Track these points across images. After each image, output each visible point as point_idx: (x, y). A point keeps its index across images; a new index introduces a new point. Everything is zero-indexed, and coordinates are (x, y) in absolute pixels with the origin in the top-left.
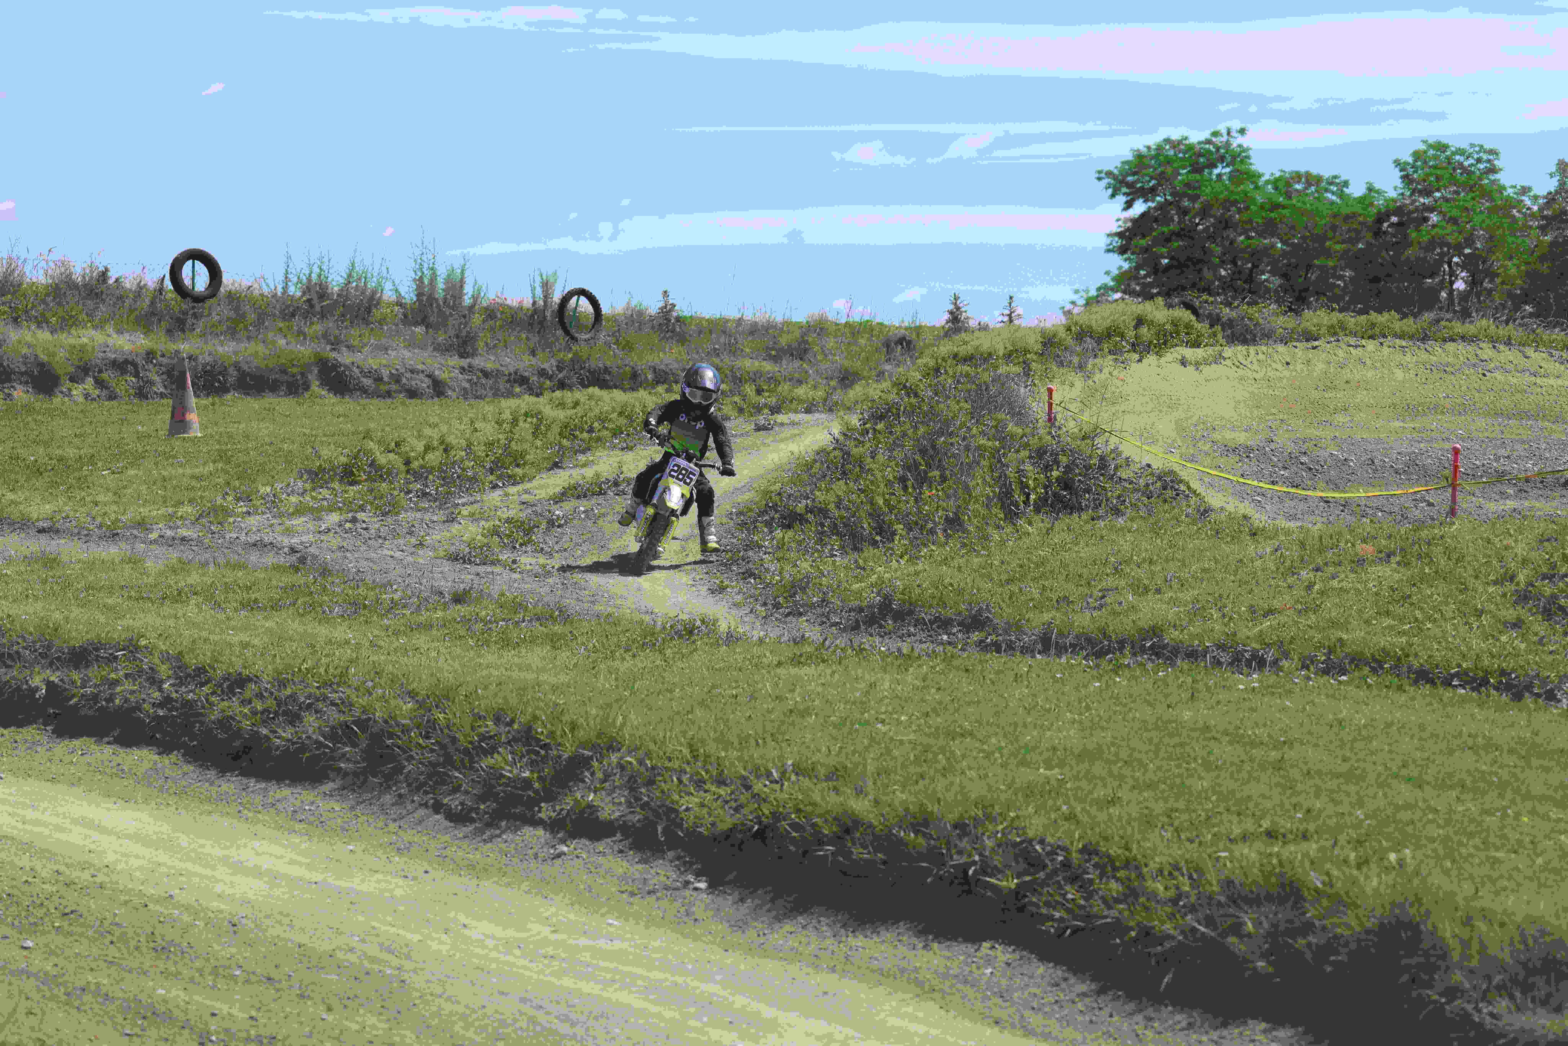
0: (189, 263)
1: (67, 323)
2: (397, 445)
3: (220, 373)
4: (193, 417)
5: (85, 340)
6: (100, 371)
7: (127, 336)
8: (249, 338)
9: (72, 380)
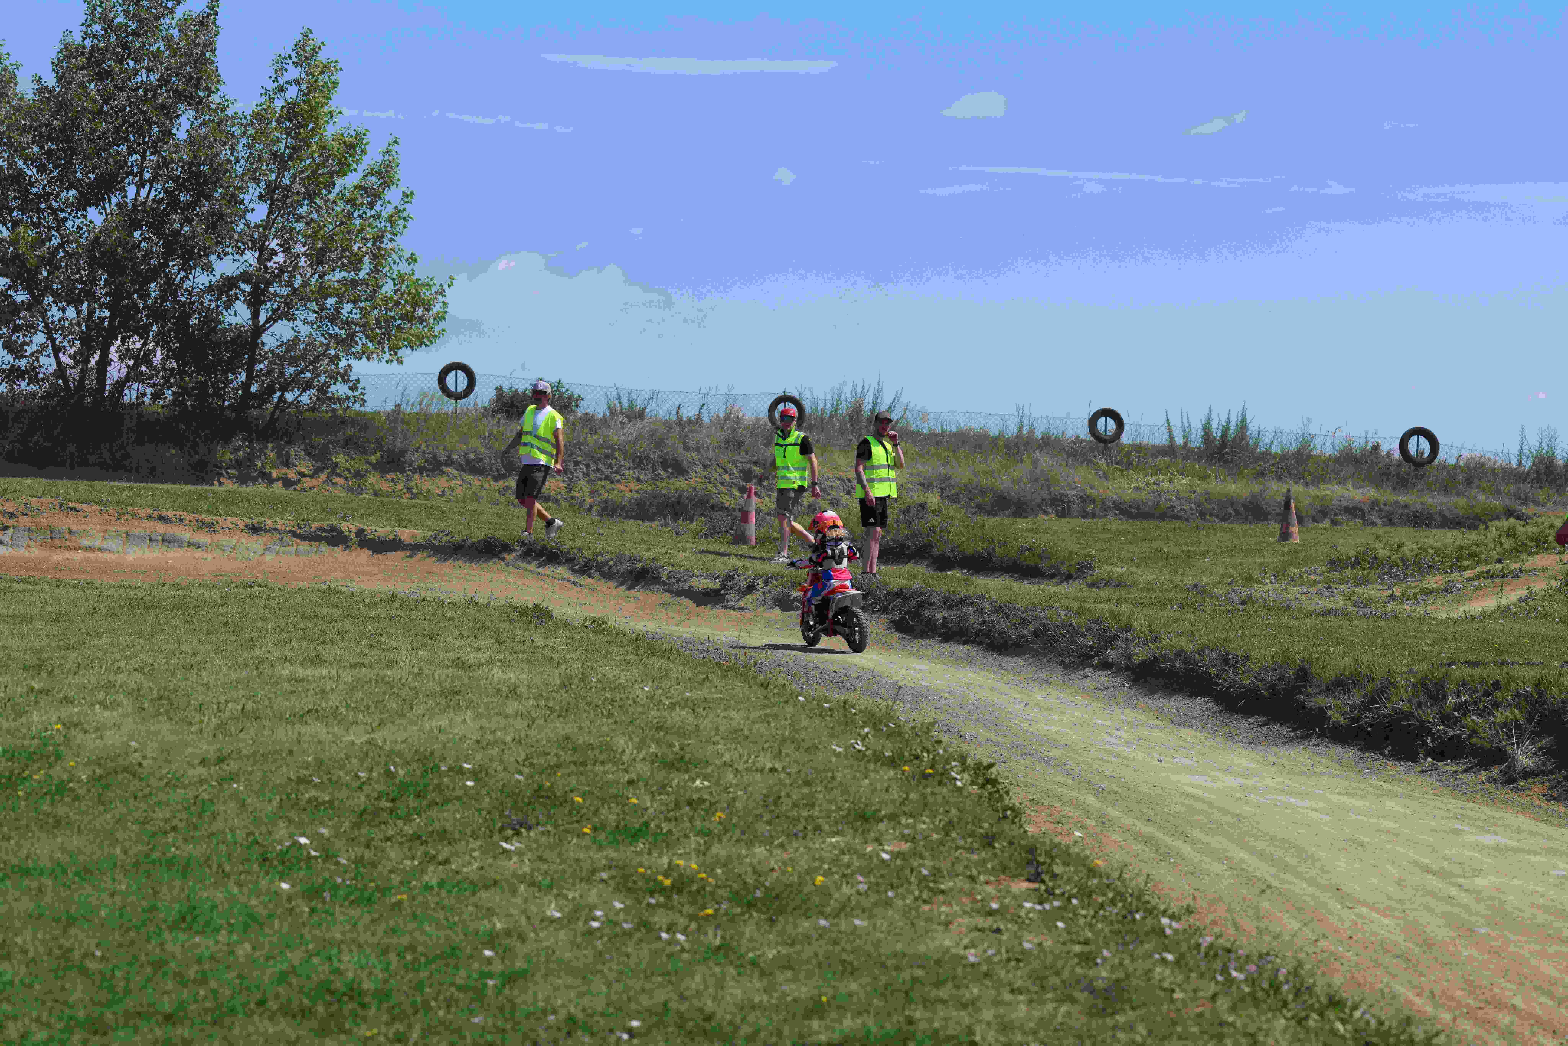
0: (1415, 437)
1: (1319, 479)
2: (1399, 546)
3: (1427, 519)
4: (1295, 530)
5: (1328, 492)
6: (1336, 515)
7: (1361, 490)
8: (1458, 494)
9: (1315, 520)
